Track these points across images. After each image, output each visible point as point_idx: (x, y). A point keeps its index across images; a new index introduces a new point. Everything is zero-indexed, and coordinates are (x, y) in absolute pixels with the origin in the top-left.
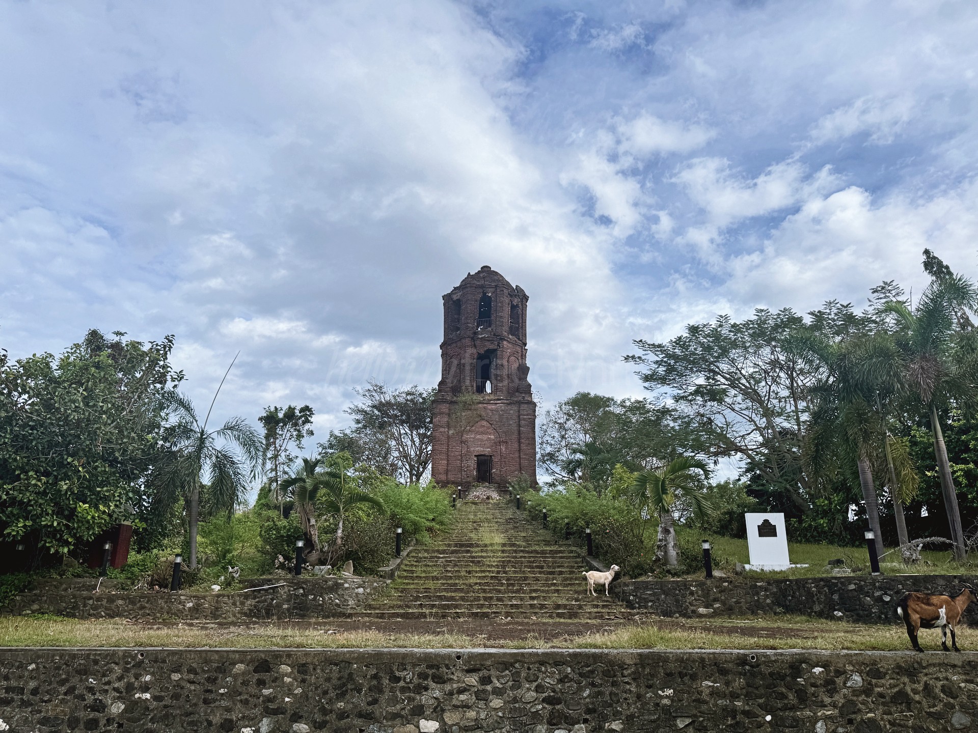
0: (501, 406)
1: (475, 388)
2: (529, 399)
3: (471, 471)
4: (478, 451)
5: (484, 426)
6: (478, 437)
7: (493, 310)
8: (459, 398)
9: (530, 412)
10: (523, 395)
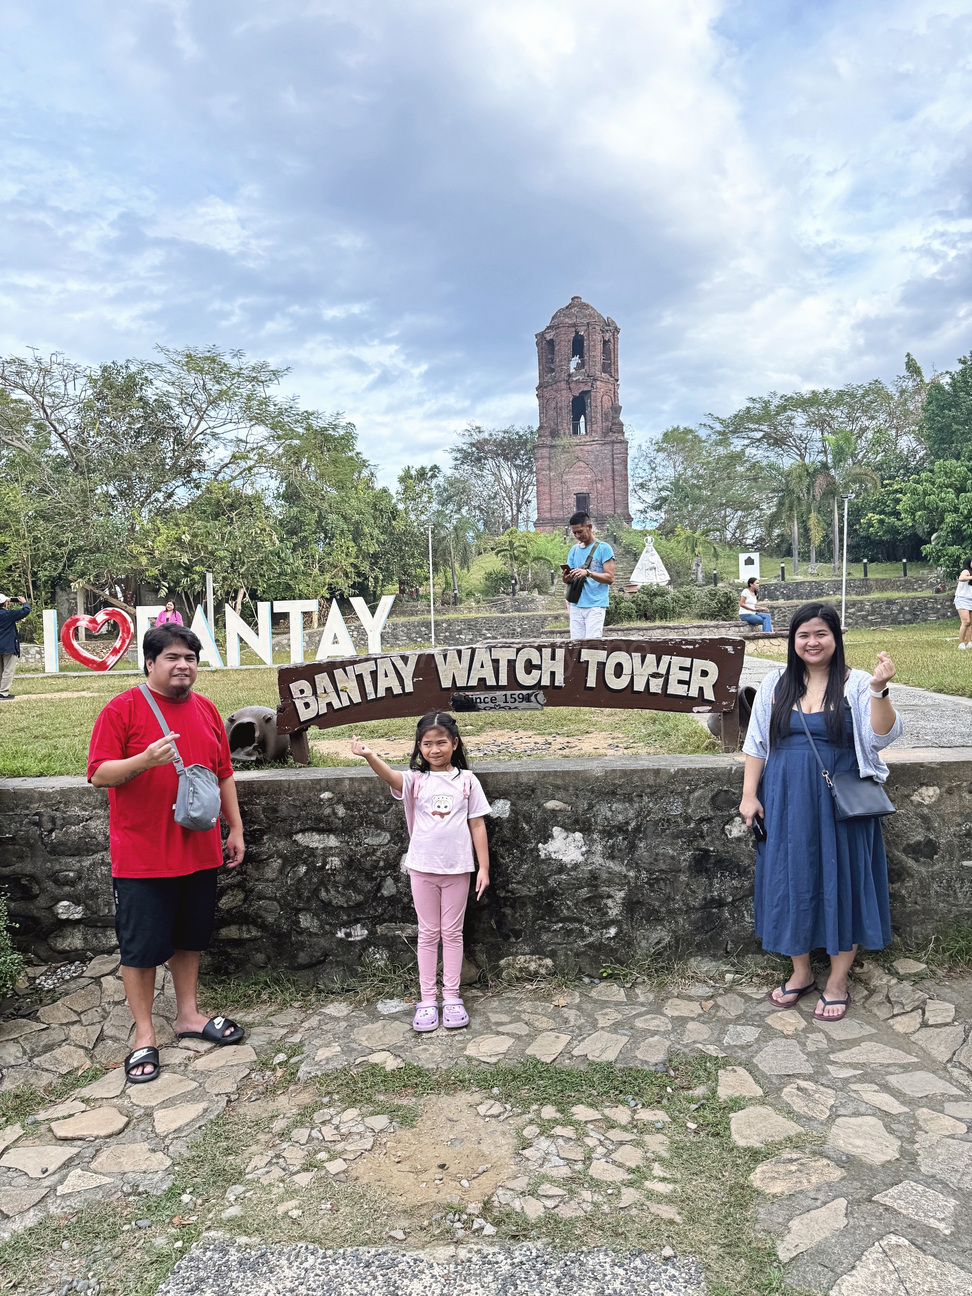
0: (596, 447)
1: (571, 431)
2: (622, 438)
4: (576, 490)
5: (581, 467)
6: (576, 477)
7: (586, 349)
8: (558, 442)
9: (623, 450)
10: (616, 435)
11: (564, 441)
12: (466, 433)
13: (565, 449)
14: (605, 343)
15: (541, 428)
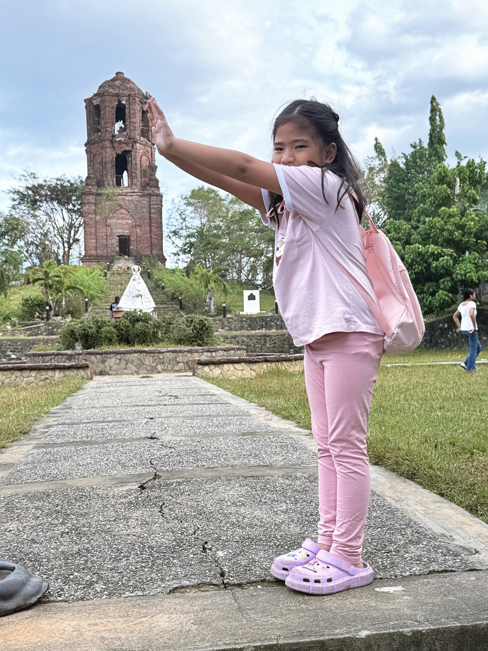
0: (136, 198)
1: (115, 183)
2: (158, 192)
3: (114, 247)
4: (119, 233)
5: (123, 213)
6: (119, 221)
7: (127, 116)
8: (103, 191)
9: (158, 202)
10: (153, 189)
11: (109, 190)
12: (22, 178)
13: (109, 198)
14: (144, 113)
15: (88, 178)
